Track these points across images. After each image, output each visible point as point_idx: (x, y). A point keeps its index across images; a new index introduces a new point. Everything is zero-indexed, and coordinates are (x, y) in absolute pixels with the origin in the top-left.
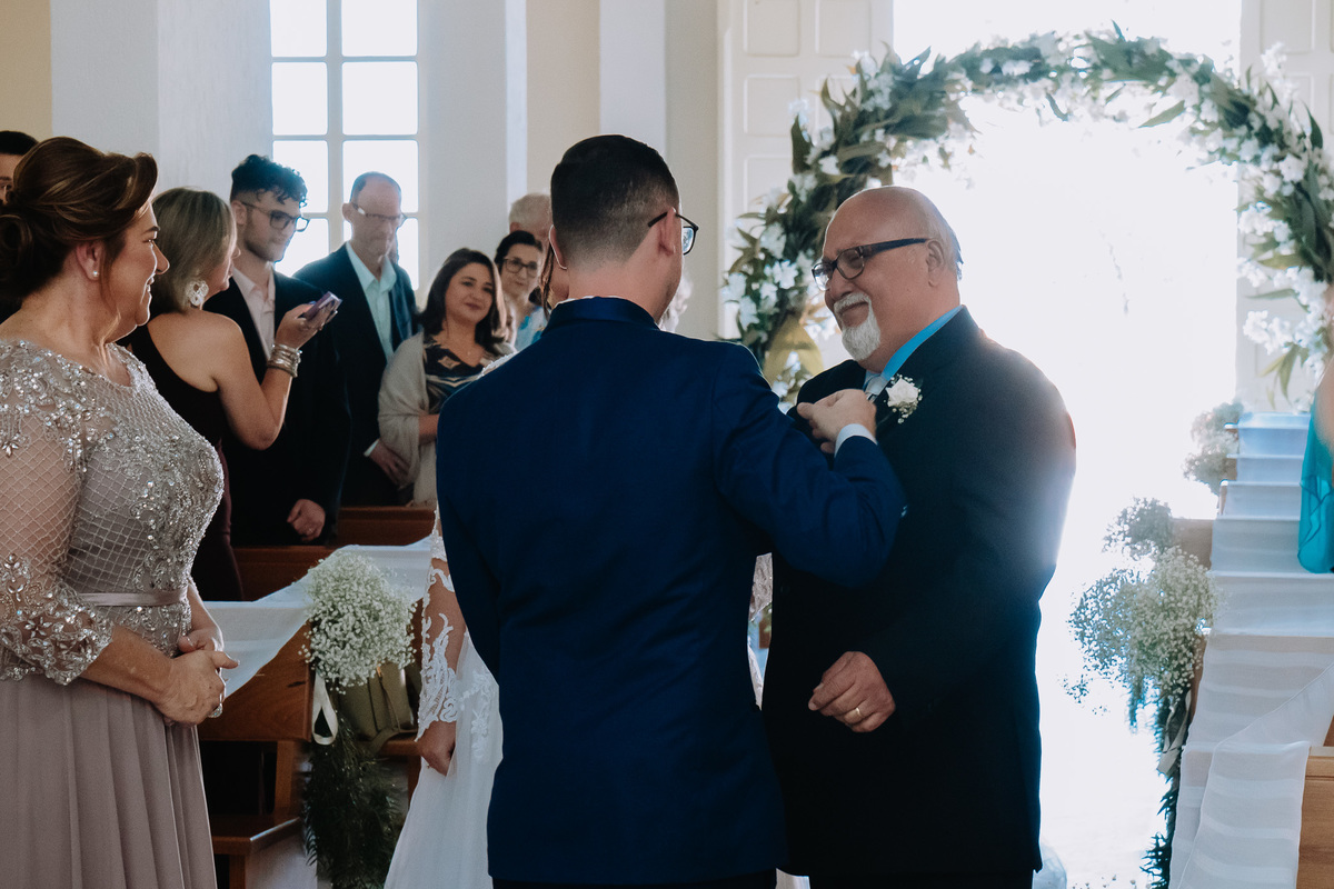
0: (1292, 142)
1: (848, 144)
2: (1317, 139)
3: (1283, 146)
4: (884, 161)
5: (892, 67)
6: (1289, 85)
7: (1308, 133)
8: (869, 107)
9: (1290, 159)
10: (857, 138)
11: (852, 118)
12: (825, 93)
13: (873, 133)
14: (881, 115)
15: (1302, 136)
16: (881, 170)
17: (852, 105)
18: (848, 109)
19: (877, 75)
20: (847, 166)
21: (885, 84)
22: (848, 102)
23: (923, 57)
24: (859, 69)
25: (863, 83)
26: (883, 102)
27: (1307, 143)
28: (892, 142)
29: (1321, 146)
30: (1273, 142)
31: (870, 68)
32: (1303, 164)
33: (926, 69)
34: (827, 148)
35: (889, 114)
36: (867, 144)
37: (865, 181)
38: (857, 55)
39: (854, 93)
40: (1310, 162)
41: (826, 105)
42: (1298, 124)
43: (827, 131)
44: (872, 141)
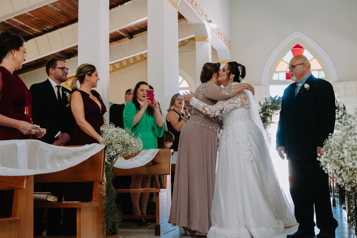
0: (340, 109)
1: (264, 111)
2: (344, 109)
3: (339, 110)
4: (270, 114)
5: (271, 98)
6: (339, 100)
7: (343, 107)
8: (268, 105)
9: (340, 111)
10: (266, 110)
11: (265, 107)
12: (260, 103)
13: (268, 109)
14: (270, 106)
15: (342, 108)
16: (270, 115)
17: (265, 105)
18: (264, 105)
19: (269, 100)
20: (264, 115)
21: (270, 101)
22: (264, 104)
23: (276, 97)
24: (266, 98)
25: (267, 101)
26: (270, 104)
27: (343, 109)
28: (272, 111)
29: (345, 110)
30: (337, 109)
31: (268, 99)
32: (343, 112)
33: (277, 99)
34: (261, 112)
35: (271, 106)
36: (267, 111)
37: (267, 117)
38: (265, 96)
39: (265, 102)
40: (344, 112)
41: (260, 105)
42: (341, 106)
43: (260, 110)
44: (268, 111)
